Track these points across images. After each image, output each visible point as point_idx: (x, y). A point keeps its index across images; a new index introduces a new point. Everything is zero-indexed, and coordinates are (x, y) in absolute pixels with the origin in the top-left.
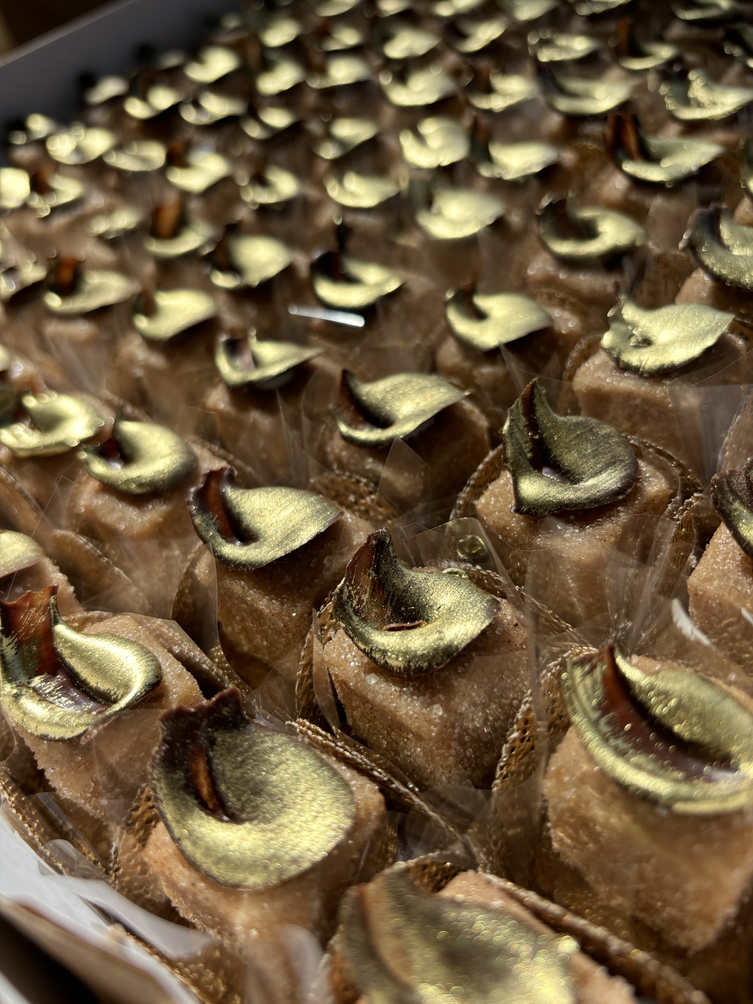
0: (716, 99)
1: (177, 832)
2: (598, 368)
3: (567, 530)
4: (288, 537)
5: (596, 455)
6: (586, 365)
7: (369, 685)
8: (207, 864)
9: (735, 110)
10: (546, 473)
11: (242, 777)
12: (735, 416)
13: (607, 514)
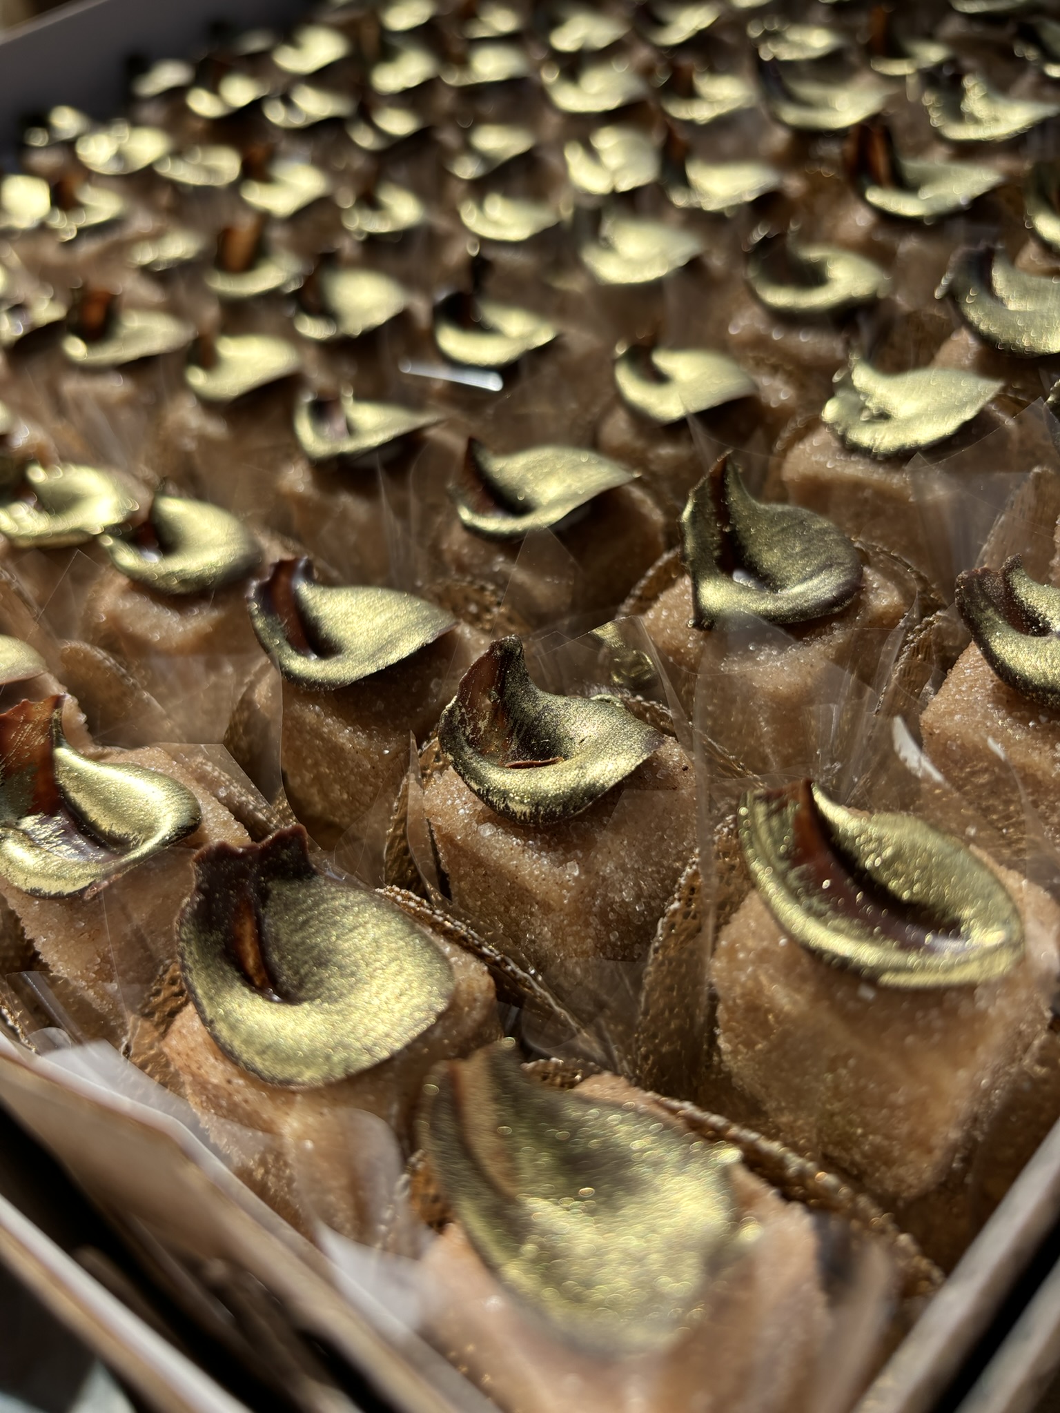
0: (999, 115)
1: (209, 1014)
2: (815, 450)
3: (761, 650)
4: (382, 648)
5: (806, 555)
6: (801, 446)
7: (483, 838)
8: (247, 1055)
9: (1023, 129)
10: (737, 577)
11: (303, 943)
12: (998, 516)
13: (817, 631)
